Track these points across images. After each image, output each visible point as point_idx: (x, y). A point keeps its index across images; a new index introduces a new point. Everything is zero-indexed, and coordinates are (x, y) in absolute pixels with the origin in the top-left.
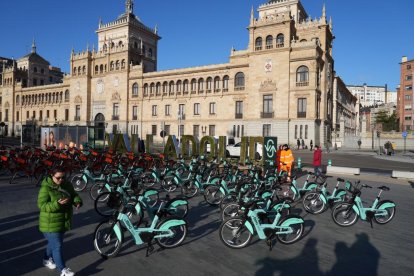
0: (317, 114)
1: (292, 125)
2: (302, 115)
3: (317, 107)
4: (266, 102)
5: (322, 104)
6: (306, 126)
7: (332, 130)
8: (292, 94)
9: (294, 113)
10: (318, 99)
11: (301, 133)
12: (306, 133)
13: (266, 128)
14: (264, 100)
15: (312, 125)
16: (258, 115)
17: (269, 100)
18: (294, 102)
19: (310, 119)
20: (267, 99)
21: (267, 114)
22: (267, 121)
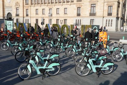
0: (118, 14)
1: (105, 19)
2: (110, 14)
3: (118, 11)
4: (92, 8)
5: (120, 9)
6: (112, 20)
7: (124, 22)
8: (106, 4)
9: (106, 14)
10: (119, 7)
11: (109, 24)
12: (111, 24)
13: (92, 21)
14: (91, 7)
15: (114, 19)
16: (88, 15)
17: (93, 7)
18: (106, 8)
19: (114, 17)
20: (93, 6)
21: (93, 14)
22: (92, 18)
